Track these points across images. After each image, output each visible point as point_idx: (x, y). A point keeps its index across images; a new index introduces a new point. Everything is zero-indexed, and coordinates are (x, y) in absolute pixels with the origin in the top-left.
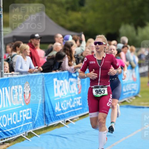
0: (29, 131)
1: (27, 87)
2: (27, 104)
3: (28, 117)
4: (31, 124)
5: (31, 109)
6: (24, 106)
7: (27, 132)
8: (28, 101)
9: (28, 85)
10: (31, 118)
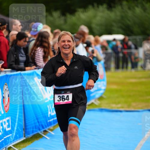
0: (9, 146)
1: (6, 90)
2: (6, 111)
3: (8, 128)
4: (11, 137)
5: (10, 117)
6: (3, 114)
7: (7, 147)
8: (8, 108)
9: (7, 88)
10: (11, 129)
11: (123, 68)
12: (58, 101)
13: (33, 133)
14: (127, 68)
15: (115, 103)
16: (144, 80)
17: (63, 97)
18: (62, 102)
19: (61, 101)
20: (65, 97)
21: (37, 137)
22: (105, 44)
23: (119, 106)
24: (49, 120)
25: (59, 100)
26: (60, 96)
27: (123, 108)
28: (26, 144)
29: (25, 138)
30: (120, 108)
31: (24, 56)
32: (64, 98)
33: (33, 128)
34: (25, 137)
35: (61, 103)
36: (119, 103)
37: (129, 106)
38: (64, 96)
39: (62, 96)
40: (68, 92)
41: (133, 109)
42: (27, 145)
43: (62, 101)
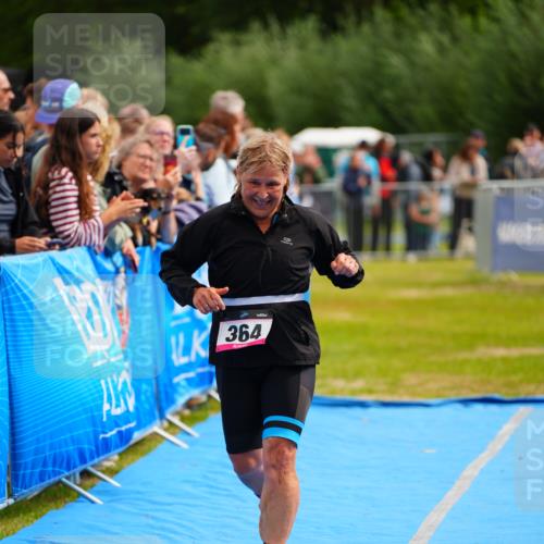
11: (374, 248)
12: (228, 339)
13: (42, 480)
14: (388, 248)
15: (344, 375)
16: (448, 292)
17: (244, 329)
18: (237, 344)
19: (237, 341)
20: (250, 331)
21: (57, 494)
22: (313, 160)
23: (359, 384)
24: (105, 433)
25: (231, 337)
26: (235, 327)
27: (370, 392)
28: (16, 521)
29: (11, 501)
30: (361, 391)
31: (11, 198)
32: (247, 333)
33: (45, 464)
34: (10, 496)
35: (235, 347)
36: (357, 375)
37: (395, 385)
38: (246, 327)
39: (242, 327)
40: (261, 315)
41: (406, 399)
42: (20, 526)
43: (241, 339)
